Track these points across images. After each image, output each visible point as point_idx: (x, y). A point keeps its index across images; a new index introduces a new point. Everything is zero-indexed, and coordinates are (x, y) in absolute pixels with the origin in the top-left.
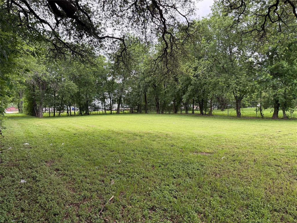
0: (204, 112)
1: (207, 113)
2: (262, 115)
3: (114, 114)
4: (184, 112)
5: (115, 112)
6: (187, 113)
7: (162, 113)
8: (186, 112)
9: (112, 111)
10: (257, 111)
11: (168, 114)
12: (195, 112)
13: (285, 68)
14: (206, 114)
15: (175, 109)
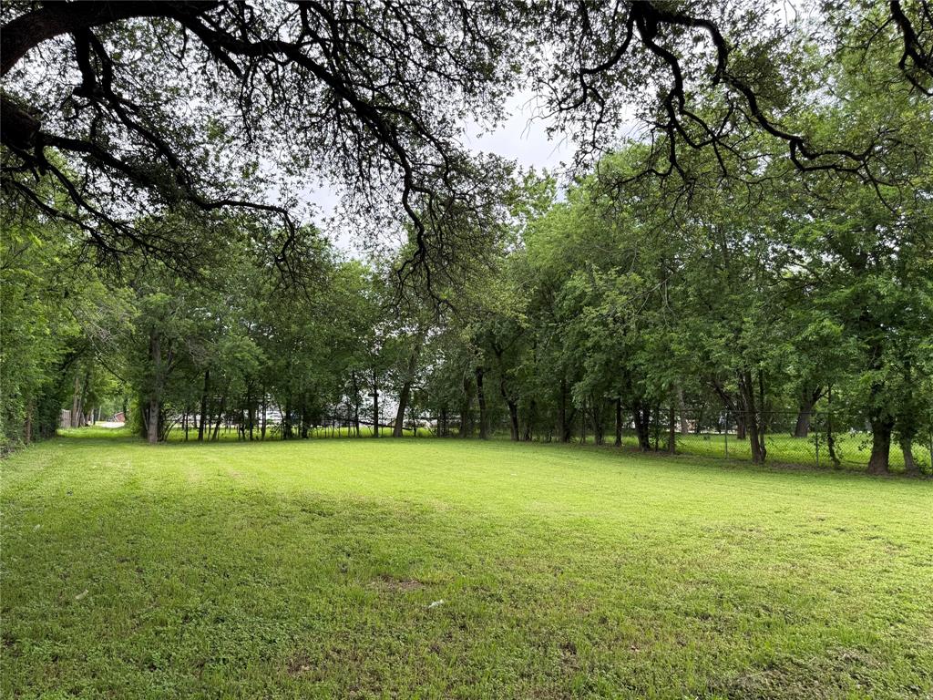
0: (651, 440)
1: (661, 444)
2: (834, 459)
3: (384, 437)
4: (591, 438)
5: (387, 431)
6: (600, 442)
7: (527, 439)
8: (596, 438)
9: (380, 429)
10: (817, 445)
11: (543, 442)
12: (625, 439)
13: (888, 300)
14: (657, 449)
15: (564, 426)
